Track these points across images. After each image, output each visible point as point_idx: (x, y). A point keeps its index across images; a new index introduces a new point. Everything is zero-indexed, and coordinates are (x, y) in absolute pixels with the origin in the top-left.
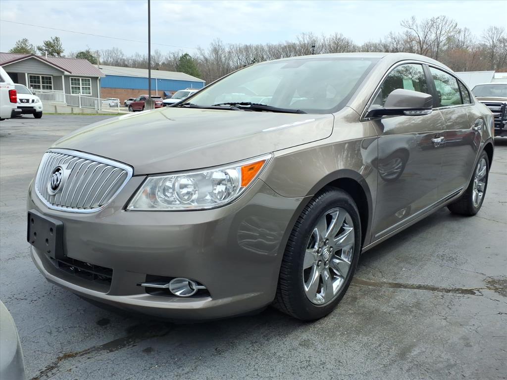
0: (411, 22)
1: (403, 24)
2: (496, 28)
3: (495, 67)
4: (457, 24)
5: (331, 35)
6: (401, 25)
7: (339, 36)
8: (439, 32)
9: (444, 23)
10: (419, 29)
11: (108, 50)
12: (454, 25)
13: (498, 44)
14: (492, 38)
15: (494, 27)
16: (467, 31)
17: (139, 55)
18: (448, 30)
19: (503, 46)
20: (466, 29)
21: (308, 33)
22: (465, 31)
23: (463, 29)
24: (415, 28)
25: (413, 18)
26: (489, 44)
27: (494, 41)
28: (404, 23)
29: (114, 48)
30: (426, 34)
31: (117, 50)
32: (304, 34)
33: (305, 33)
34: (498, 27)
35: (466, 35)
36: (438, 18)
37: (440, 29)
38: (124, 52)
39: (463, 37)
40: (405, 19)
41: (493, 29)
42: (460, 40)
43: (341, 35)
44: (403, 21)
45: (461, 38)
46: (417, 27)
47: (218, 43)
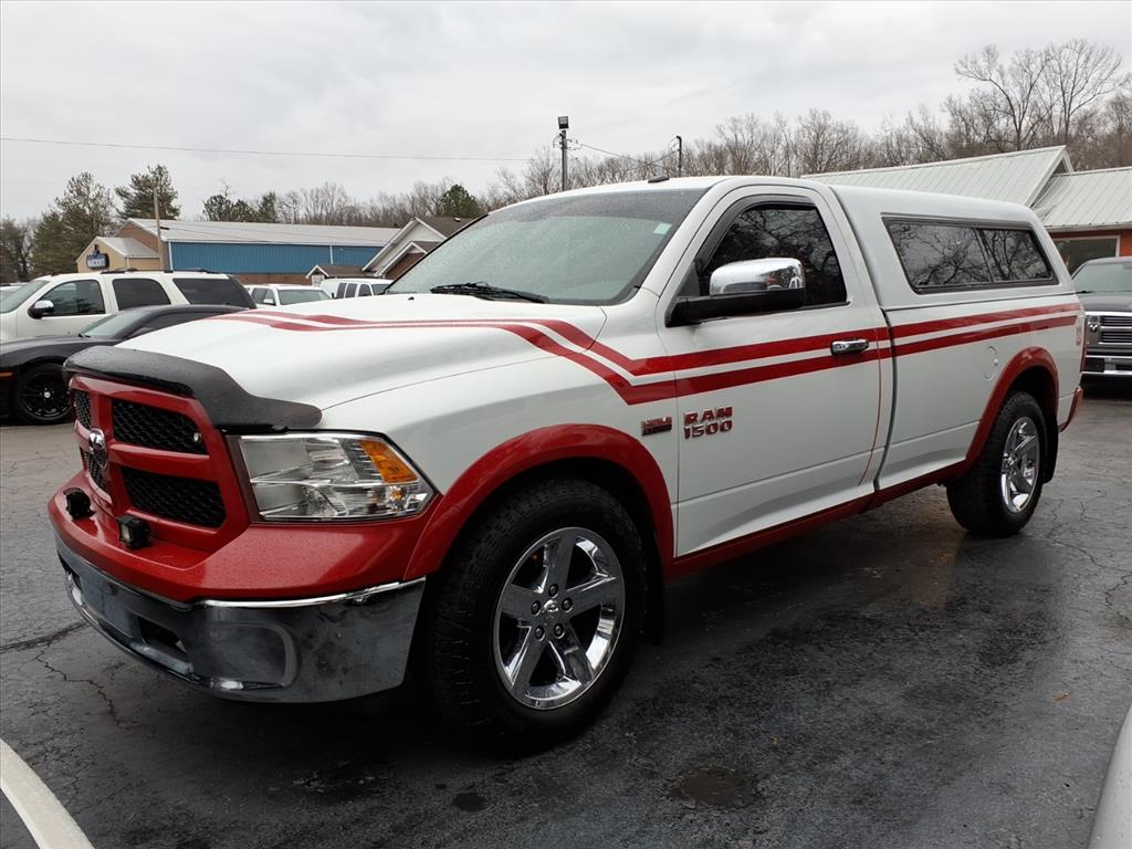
0: (983, 64)
1: (963, 69)
4: (1119, 61)
6: (957, 70)
9: (1083, 58)
10: (1009, 79)
21: (744, 118)
25: (988, 51)
28: (966, 67)
30: (1027, 91)
32: (734, 120)
33: (737, 118)
36: (1065, 46)
37: (1073, 73)
40: (966, 57)
43: (826, 115)
44: (961, 63)
46: (1002, 75)
47: (544, 159)
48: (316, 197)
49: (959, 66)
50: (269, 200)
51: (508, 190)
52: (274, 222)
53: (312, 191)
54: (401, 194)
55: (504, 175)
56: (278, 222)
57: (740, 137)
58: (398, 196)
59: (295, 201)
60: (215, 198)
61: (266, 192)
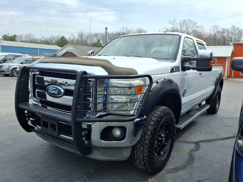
0: (173, 22)
2: (216, 26)
3: (217, 44)
4: (196, 23)
5: (136, 28)
7: (141, 28)
8: (187, 27)
9: (190, 22)
10: (177, 25)
11: (27, 35)
12: (195, 23)
13: (217, 34)
14: (214, 31)
15: (215, 25)
16: (202, 27)
17: (43, 37)
18: (192, 25)
19: (219, 35)
20: (202, 26)
22: (201, 27)
23: (200, 26)
24: (175, 24)
25: (174, 19)
26: (213, 33)
27: (215, 32)
28: (170, 22)
29: (29, 34)
30: (181, 28)
31: (31, 35)
32: (123, 28)
33: (124, 27)
34: (217, 25)
35: (202, 29)
36: (187, 20)
37: (188, 25)
38: (35, 36)
39: (200, 30)
41: (214, 26)
42: (199, 31)
43: (142, 28)
44: (169, 21)
45: (200, 31)
46: (176, 24)
47: (82, 32)
48: (27, 36)
49: (169, 22)
50: (15, 36)
51: (73, 38)
52: (16, 41)
53: (25, 35)
54: (47, 37)
55: (72, 35)
56: (17, 41)
57: (124, 31)
58: (47, 38)
59: (21, 37)
60: (5, 35)
61: (14, 34)
